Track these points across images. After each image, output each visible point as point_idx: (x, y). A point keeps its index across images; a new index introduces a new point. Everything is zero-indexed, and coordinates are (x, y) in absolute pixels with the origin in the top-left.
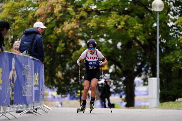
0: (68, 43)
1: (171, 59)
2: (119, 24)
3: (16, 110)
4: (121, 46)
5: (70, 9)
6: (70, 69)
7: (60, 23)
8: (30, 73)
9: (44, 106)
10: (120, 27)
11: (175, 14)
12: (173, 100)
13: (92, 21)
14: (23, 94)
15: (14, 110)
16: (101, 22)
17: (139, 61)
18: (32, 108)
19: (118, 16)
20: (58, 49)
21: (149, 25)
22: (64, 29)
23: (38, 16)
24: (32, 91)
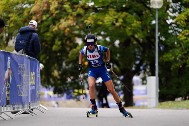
0: (64, 41)
1: (170, 57)
2: (117, 21)
3: (11, 110)
4: (119, 44)
5: (66, 6)
6: (67, 67)
7: (56, 20)
8: (26, 72)
9: (40, 106)
10: (117, 24)
11: (174, 11)
12: (173, 99)
13: (89, 18)
14: (19, 94)
15: (10, 110)
16: (99, 20)
17: (137, 59)
18: (29, 108)
19: (116, 13)
20: (54, 48)
21: (148, 23)
22: (60, 26)
23: (33, 13)
24: (28, 91)
